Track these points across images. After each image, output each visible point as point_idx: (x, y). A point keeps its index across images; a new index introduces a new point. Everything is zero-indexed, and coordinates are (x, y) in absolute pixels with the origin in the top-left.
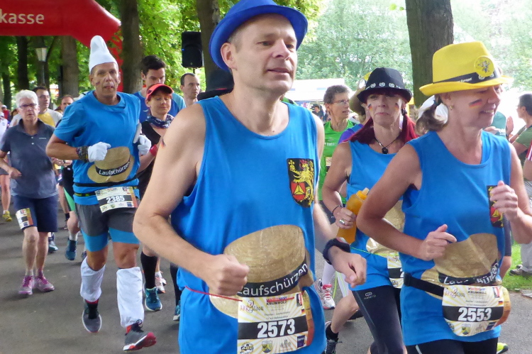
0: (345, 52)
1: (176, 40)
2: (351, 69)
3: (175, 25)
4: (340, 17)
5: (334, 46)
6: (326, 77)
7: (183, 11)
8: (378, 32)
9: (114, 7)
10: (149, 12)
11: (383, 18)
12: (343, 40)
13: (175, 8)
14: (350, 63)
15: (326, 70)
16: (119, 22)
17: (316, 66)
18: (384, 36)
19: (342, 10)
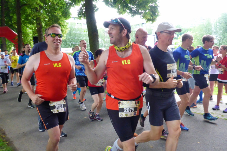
0: (72, 42)
1: (31, 39)
2: (73, 46)
3: (31, 35)
4: (70, 34)
5: (69, 40)
6: (67, 47)
7: (33, 32)
8: (79, 37)
9: (15, 30)
10: (24, 32)
11: (81, 34)
12: (71, 39)
13: (31, 31)
14: (73, 44)
15: (67, 46)
16: (17, 34)
17: (65, 45)
18: (81, 38)
19: (71, 32)
